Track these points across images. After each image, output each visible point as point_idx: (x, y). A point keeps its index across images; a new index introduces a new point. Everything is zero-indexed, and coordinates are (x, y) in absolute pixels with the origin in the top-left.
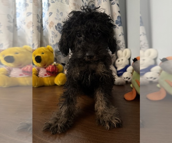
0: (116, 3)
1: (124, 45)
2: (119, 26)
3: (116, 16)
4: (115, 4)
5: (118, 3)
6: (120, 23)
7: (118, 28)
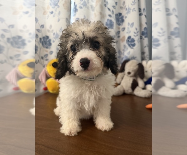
0: (144, 14)
1: (148, 57)
2: (145, 37)
3: (143, 28)
4: (142, 15)
5: (146, 15)
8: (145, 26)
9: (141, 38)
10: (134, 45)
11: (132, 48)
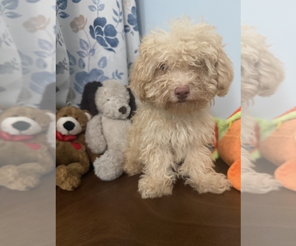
2: (135, 29)
3: (129, 6)
6: (137, 25)
7: (132, 32)
8: (133, 4)
9: (126, 29)
10: (114, 43)
11: (110, 50)
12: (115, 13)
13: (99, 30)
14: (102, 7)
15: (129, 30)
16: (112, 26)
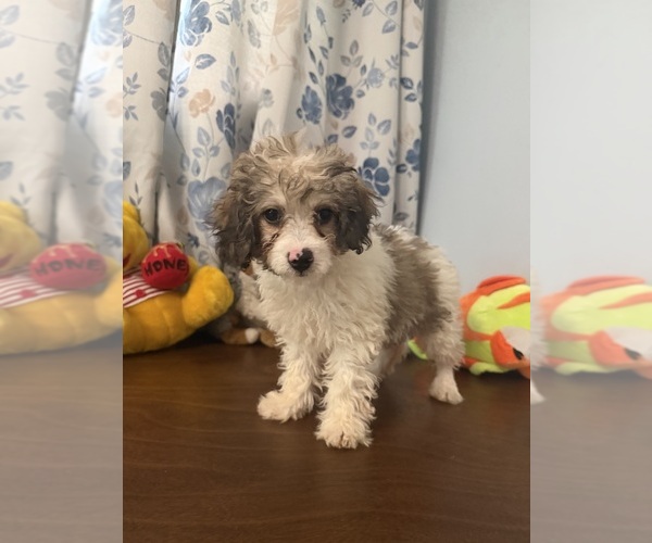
0: (418, 99)
3: (411, 139)
6: (418, 163)
8: (417, 135)
10: (385, 191)
12: (391, 153)
13: (368, 173)
14: (376, 145)
15: (404, 171)
16: (384, 170)
